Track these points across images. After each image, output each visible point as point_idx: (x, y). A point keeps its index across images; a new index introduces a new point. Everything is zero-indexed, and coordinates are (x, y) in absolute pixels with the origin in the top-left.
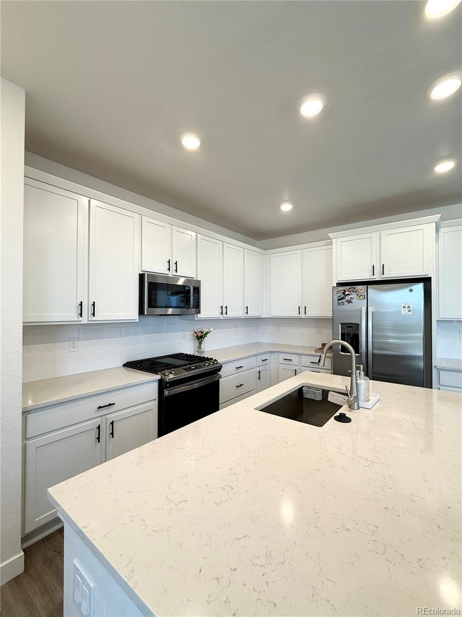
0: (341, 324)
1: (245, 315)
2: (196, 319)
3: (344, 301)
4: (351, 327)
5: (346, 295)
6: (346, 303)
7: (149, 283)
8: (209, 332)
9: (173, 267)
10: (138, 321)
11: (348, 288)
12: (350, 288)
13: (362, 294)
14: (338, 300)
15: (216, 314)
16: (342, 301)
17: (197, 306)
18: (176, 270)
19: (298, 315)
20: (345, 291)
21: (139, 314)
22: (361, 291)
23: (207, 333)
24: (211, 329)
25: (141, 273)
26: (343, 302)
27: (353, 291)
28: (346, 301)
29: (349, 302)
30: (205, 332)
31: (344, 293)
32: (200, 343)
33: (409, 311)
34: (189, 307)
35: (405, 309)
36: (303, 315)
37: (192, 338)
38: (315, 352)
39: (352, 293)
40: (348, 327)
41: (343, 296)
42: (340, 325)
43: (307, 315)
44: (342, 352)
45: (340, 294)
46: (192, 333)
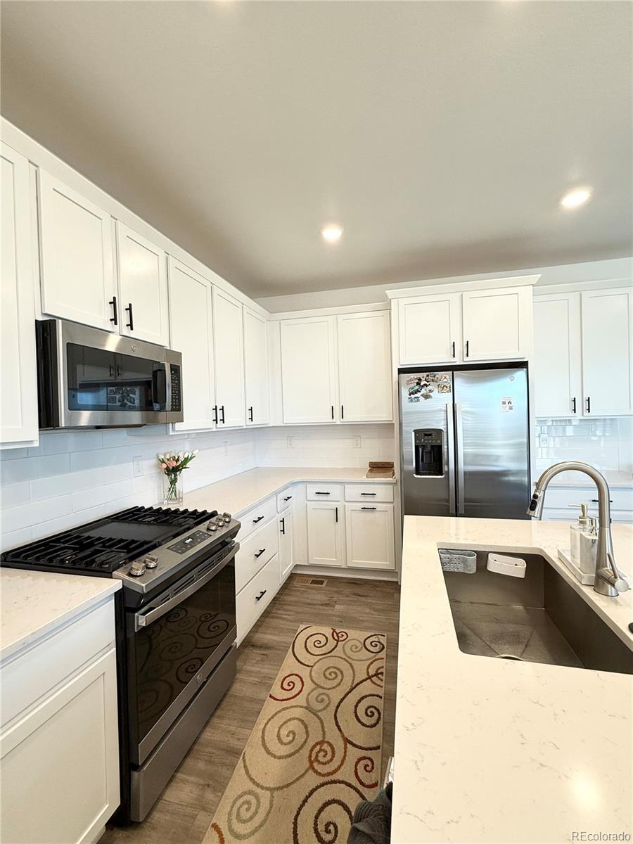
0: (414, 431)
1: (249, 422)
2: (171, 434)
3: (418, 395)
4: (430, 435)
5: (422, 386)
6: (422, 399)
7: (70, 347)
8: (191, 458)
9: (123, 317)
10: (36, 444)
11: (425, 376)
12: (428, 376)
13: (446, 384)
14: (410, 395)
15: (205, 422)
16: (416, 395)
17: (177, 406)
18: (131, 325)
19: (331, 420)
20: (420, 380)
21: (40, 427)
22: (445, 380)
23: (187, 460)
24: (195, 452)
25: (41, 318)
26: (418, 397)
27: (433, 381)
28: (422, 395)
29: (426, 397)
30: (182, 459)
31: (418, 384)
32: (173, 482)
33: (511, 408)
34: (163, 409)
35: (504, 405)
36: (338, 420)
37: (154, 471)
38: (367, 477)
39: (431, 383)
40: (426, 435)
41: (417, 387)
42: (413, 433)
43: (344, 420)
44: (417, 474)
45: (412, 386)
46: (154, 461)
